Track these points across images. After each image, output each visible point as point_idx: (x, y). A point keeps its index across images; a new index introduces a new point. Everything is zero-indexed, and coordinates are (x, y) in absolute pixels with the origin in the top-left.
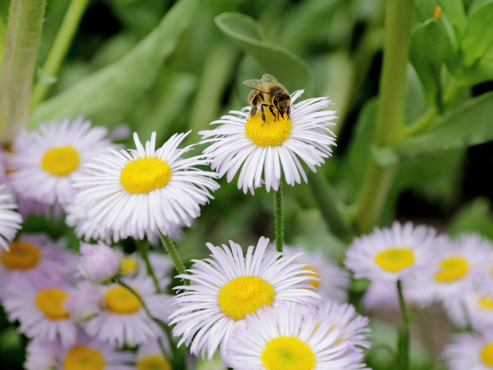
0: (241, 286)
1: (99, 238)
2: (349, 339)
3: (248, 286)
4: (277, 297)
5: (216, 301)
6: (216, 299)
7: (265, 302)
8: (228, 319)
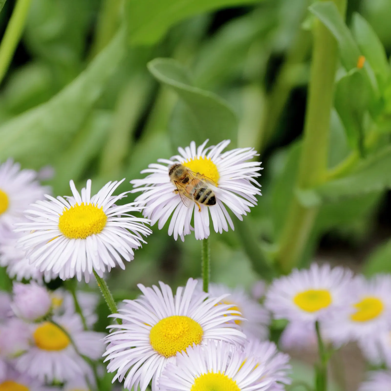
0: (171, 325)
1: (31, 278)
2: (271, 376)
3: (178, 326)
4: (205, 335)
5: (147, 339)
6: (148, 337)
7: (194, 340)
8: (159, 356)
